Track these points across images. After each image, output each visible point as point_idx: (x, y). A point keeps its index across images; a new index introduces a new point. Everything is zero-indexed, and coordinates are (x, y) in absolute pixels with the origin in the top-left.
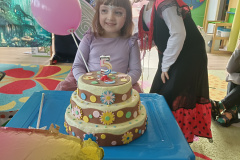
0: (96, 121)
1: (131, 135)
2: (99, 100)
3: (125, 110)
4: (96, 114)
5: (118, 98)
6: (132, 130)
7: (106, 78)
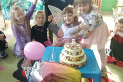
0: (71, 60)
1: (81, 65)
2: (71, 54)
3: (80, 57)
4: (71, 58)
5: (78, 53)
6: (82, 64)
7: (74, 46)
